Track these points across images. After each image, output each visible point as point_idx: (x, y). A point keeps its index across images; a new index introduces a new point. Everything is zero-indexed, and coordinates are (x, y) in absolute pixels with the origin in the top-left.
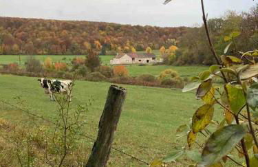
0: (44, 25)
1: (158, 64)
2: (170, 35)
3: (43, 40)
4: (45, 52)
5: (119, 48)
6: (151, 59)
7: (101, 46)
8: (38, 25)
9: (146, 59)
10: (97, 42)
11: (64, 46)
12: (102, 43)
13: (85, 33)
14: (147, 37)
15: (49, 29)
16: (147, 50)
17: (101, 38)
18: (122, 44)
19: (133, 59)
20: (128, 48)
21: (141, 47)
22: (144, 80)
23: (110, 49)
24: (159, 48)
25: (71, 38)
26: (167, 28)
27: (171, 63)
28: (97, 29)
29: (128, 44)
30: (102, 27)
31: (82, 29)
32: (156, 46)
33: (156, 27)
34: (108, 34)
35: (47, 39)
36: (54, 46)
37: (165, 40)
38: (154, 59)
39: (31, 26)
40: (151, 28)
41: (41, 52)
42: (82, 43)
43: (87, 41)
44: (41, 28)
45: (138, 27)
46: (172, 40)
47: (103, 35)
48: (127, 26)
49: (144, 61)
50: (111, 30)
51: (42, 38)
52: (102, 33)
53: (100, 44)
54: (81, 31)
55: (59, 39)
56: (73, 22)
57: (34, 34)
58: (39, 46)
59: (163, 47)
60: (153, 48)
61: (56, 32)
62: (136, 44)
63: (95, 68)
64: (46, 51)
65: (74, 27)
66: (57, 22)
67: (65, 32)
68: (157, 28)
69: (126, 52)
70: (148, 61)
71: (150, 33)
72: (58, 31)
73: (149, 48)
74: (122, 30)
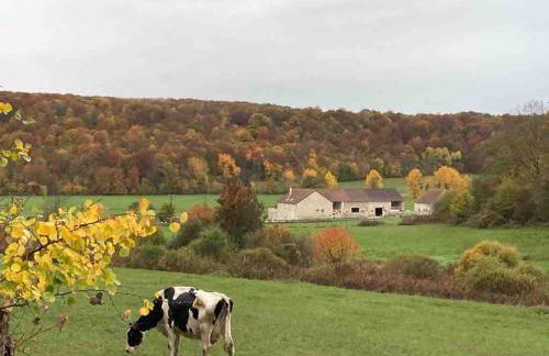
0: (78, 111)
1: (418, 220)
2: (434, 138)
3: (75, 152)
4: (79, 188)
5: (289, 174)
6: (387, 206)
7: (237, 170)
8: (61, 112)
9: (372, 206)
10: (226, 158)
11: (134, 171)
12: (240, 160)
13: (191, 133)
14: (366, 142)
15: (93, 124)
16: (369, 178)
17: (236, 145)
18: (295, 162)
19: (336, 205)
20: (313, 173)
21: (349, 171)
22: (408, 272)
23: (263, 178)
24: (405, 174)
25: (152, 147)
26: (423, 117)
27: (460, 219)
28: (225, 120)
29: (312, 161)
30: (240, 115)
31: (185, 122)
32: (395, 166)
33: (390, 114)
34: (255, 136)
35: (87, 151)
36: (105, 170)
37: (419, 150)
38: (395, 204)
39: (42, 115)
40: (377, 116)
41: (67, 187)
42: (182, 161)
43: (200, 155)
44: (69, 120)
45: (340, 115)
46: (439, 150)
47: (243, 139)
48: (310, 113)
49: (368, 210)
50: (264, 124)
51: (71, 147)
52: (241, 132)
53: (233, 163)
54: (181, 126)
55: (119, 151)
56: (157, 102)
57: (51, 137)
58: (62, 169)
59: (415, 172)
60: (386, 175)
61: (111, 132)
62: (336, 164)
63: (248, 236)
64: (82, 184)
65: (162, 116)
66: (115, 104)
67: (137, 131)
68: (396, 117)
69: (311, 184)
70: (379, 211)
71: (376, 131)
72: (118, 127)
73: (374, 173)
74: (295, 124)
